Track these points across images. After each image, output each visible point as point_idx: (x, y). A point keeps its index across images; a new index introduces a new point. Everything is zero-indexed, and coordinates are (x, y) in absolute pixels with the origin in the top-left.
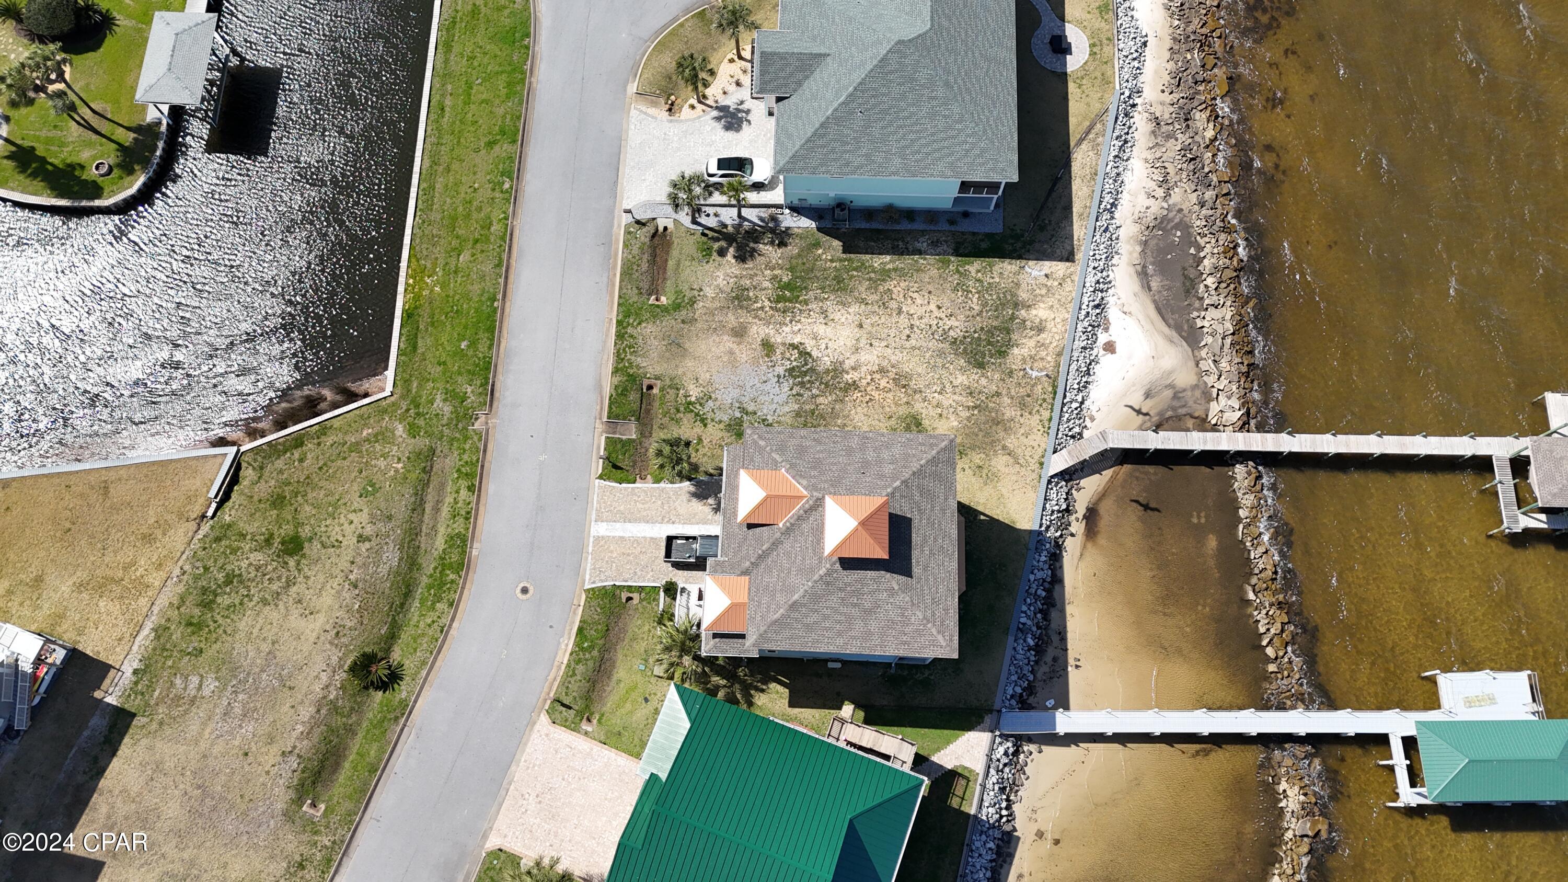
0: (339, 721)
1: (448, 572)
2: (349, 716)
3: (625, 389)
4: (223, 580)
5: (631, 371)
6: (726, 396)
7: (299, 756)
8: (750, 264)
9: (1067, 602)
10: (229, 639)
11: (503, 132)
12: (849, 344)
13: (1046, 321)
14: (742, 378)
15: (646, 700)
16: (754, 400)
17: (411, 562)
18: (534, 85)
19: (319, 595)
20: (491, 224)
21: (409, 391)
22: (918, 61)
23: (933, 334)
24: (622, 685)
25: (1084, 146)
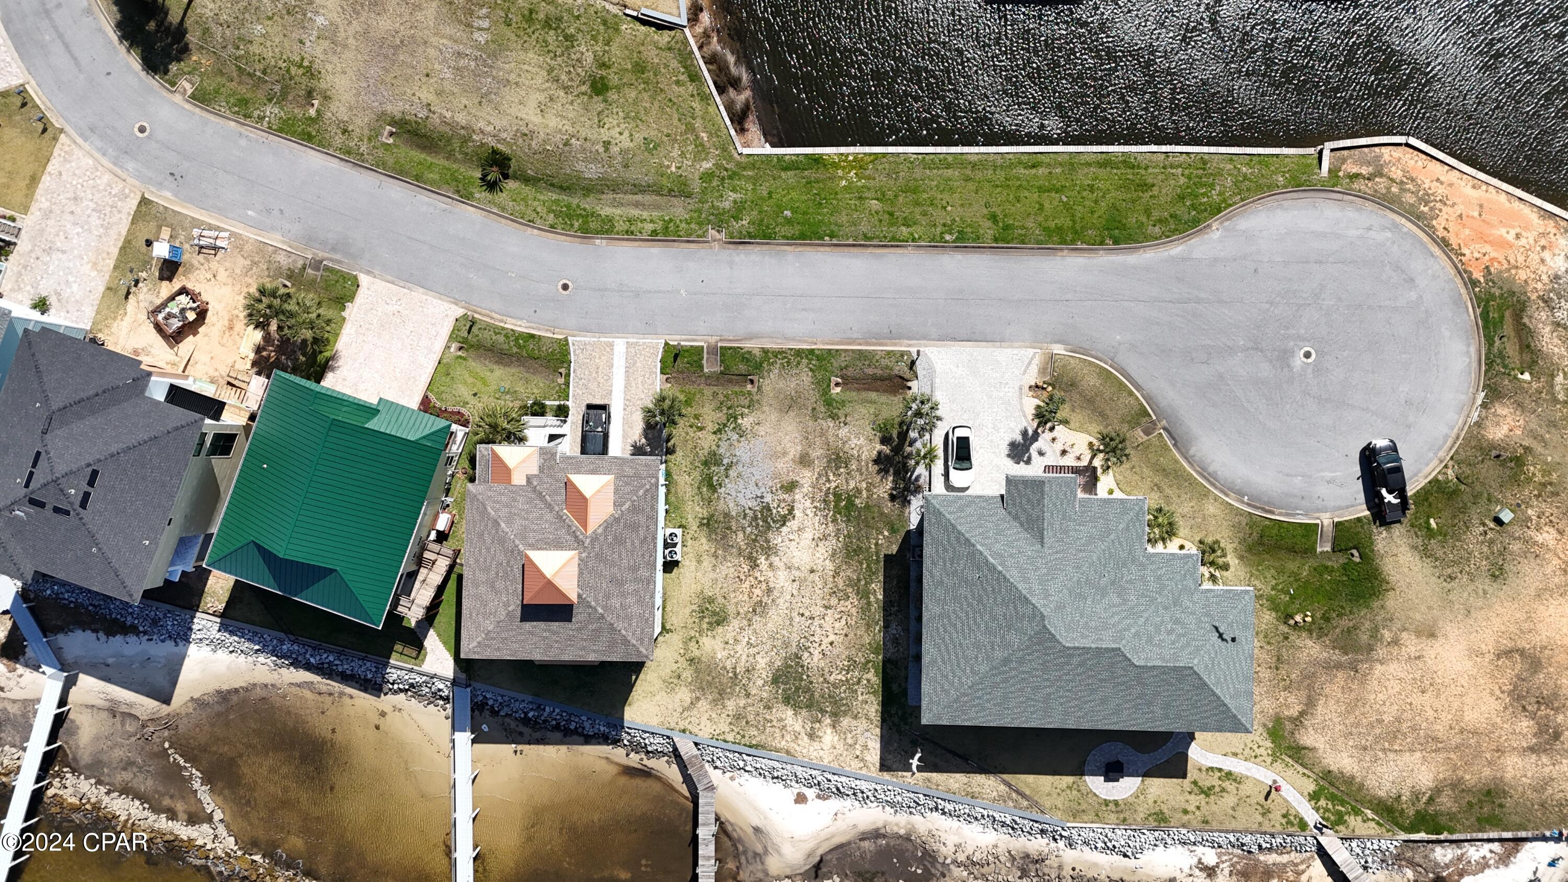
0: (456, 144)
1: (580, 221)
2: (461, 152)
3: (748, 361)
4: (569, 32)
5: (765, 365)
6: (742, 451)
7: (427, 117)
8: (873, 468)
9: (570, 747)
10: (519, 47)
11: (1006, 228)
12: (794, 561)
13: (820, 741)
14: (760, 465)
15: (475, 395)
16: (739, 475)
17: (590, 189)
18: (1060, 254)
19: (558, 115)
20: (908, 226)
21: (744, 169)
22: (1025, 634)
23: (805, 637)
24: (488, 374)
25: (1002, 787)
